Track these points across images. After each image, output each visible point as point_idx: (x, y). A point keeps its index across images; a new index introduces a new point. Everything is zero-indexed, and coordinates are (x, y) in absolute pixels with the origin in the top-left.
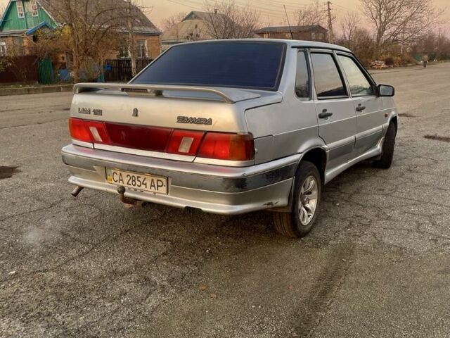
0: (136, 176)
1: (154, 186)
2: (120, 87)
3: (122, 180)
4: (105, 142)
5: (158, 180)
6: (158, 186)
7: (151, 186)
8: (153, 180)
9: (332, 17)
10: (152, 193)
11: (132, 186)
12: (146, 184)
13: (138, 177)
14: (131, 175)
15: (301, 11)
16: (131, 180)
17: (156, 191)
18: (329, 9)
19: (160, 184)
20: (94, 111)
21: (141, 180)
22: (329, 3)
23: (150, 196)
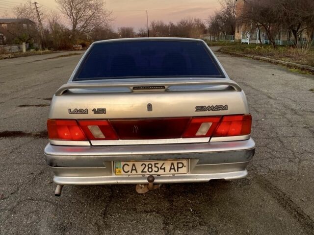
0: (153, 163)
1: (174, 169)
2: (131, 86)
3: (135, 170)
4: (108, 137)
5: (178, 163)
6: (178, 168)
7: (171, 169)
8: (172, 164)
9: (40, 14)
10: (171, 175)
11: (148, 173)
12: (164, 169)
13: (155, 164)
14: (147, 163)
15: (18, 8)
16: (147, 168)
17: (176, 172)
18: (37, 7)
19: (180, 165)
20: (94, 110)
21: (159, 166)
22: (35, 3)
23: (169, 178)
